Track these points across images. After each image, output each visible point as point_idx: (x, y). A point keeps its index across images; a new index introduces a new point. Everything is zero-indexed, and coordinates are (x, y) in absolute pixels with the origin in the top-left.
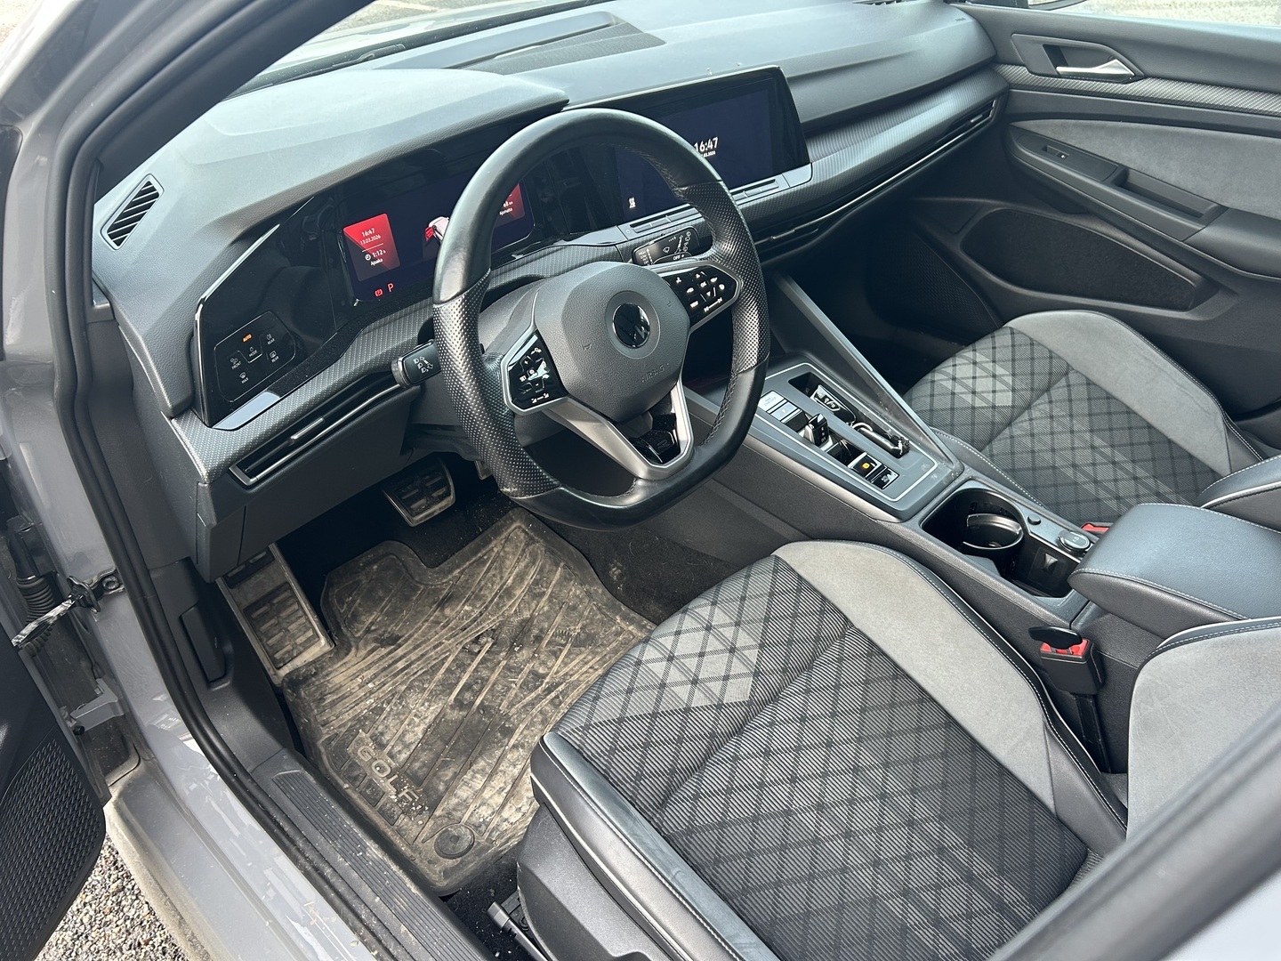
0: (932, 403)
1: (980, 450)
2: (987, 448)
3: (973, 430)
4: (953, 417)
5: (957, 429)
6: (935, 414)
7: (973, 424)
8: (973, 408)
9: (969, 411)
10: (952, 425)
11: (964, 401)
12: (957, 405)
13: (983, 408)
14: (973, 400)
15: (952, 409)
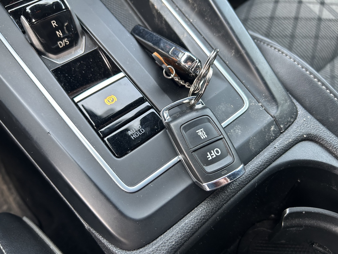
0: (274, 10)
1: (318, 70)
2: (328, 68)
3: (315, 44)
4: (295, 27)
5: (298, 42)
6: (275, 22)
7: (317, 37)
8: (320, 19)
9: (314, 23)
10: (293, 36)
11: (311, 11)
12: (303, 14)
13: (330, 20)
14: (321, 11)
15: (296, 19)
